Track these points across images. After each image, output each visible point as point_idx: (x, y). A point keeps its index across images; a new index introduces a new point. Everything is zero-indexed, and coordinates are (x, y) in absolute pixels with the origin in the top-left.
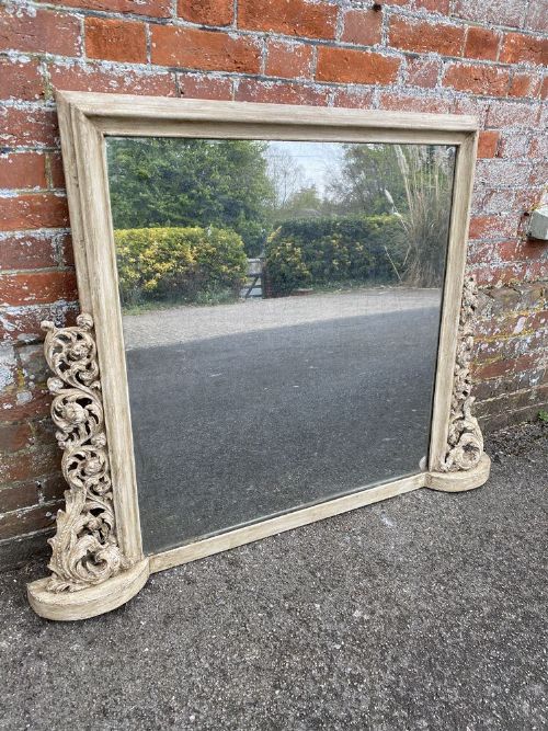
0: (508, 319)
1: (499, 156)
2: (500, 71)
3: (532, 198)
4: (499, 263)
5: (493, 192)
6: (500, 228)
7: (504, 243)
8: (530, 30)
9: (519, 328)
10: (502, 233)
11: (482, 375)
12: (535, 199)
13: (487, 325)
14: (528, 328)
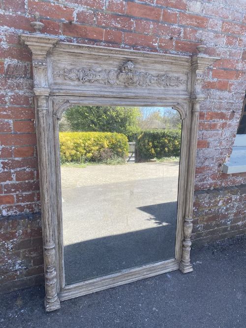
0: (216, 201)
1: (208, 147)
2: (206, 123)
3: (222, 160)
4: (211, 181)
5: (207, 158)
6: (211, 170)
7: (212, 174)
8: (216, 110)
9: (220, 204)
11: (207, 221)
12: (223, 160)
13: (207, 203)
14: (224, 204)
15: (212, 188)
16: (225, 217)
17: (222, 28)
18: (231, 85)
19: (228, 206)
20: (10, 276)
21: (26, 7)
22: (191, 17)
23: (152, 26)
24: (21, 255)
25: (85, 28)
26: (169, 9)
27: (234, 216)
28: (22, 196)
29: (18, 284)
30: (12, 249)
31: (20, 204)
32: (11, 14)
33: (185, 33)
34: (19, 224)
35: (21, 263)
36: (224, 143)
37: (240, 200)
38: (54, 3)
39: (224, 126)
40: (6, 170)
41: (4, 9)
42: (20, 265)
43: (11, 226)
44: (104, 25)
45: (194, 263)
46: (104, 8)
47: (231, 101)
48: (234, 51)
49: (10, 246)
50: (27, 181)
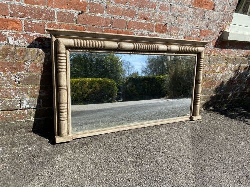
0: (215, 67)
1: (214, 10)
5: (211, 22)
6: (213, 35)
9: (218, 71)
10: (214, 37)
12: (224, 27)
13: (208, 67)
14: (221, 71)
15: (212, 55)
19: (224, 74)
20: (17, 114)
24: (29, 92)
27: (228, 85)
28: (31, 24)
29: (26, 124)
30: (19, 83)
31: (28, 33)
34: (27, 54)
35: (30, 101)
36: (227, 8)
42: (28, 104)
50: (37, 7)
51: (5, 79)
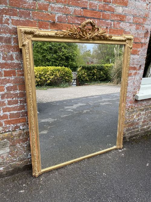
0: (132, 115)
4: (129, 105)
6: (129, 98)
7: (130, 101)
8: (131, 66)
9: (134, 117)
11: (128, 127)
12: (136, 93)
13: (128, 117)
14: (137, 117)
15: (130, 109)
16: (137, 124)
17: (134, 20)
18: (139, 51)
19: (139, 118)
20: (25, 162)
21: (31, 15)
22: (117, 15)
23: (97, 22)
25: (62, 25)
26: (105, 12)
27: (142, 123)
30: (26, 147)
32: (23, 19)
33: (114, 24)
36: (136, 83)
37: (145, 114)
38: (45, 12)
39: (135, 74)
40: (22, 104)
41: (20, 17)
43: (25, 134)
44: (71, 22)
45: (122, 150)
46: (71, 13)
47: (139, 60)
48: (140, 32)
49: (25, 146)
51: (19, 146)
